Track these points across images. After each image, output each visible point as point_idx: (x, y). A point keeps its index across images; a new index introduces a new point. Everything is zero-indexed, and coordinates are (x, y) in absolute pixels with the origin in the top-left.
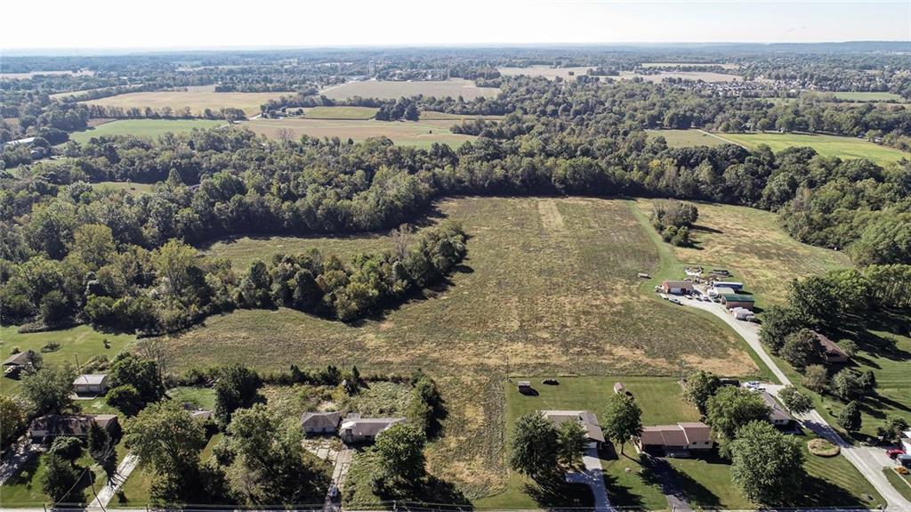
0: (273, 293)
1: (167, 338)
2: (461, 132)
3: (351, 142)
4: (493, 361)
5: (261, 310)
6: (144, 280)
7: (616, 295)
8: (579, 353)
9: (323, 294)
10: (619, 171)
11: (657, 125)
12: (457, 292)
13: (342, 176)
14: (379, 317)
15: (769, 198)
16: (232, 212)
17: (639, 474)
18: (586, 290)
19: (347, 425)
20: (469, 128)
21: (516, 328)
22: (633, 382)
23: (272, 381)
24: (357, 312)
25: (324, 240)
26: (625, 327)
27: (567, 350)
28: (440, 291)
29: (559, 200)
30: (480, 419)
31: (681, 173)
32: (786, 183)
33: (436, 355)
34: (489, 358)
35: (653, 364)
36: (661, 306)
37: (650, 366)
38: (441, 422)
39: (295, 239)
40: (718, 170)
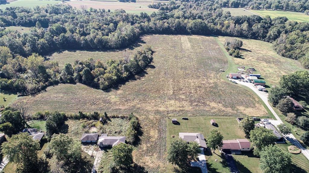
0: (75, 77)
1: (30, 96)
2: (152, 7)
3: (109, 11)
4: (162, 109)
5: (69, 84)
6: (22, 70)
7: (211, 79)
8: (197, 105)
9: (94, 78)
10: (212, 25)
11: (227, 6)
12: (148, 77)
13: (105, 26)
14: (117, 88)
15: (269, 37)
16: (61, 40)
17: (221, 162)
18: (199, 77)
19: (101, 140)
20: (155, 6)
21: (171, 93)
22: (218, 118)
23: (71, 118)
24: (108, 86)
25: (97, 52)
26: (214, 93)
27: (192, 104)
28: (141, 76)
29: (189, 36)
30: (156, 136)
31: (236, 26)
32: (276, 32)
33: (139, 106)
34: (160, 107)
35: (226, 111)
36: (229, 84)
37: (224, 111)
38: (140, 137)
39: (86, 52)
40: (250, 25)
